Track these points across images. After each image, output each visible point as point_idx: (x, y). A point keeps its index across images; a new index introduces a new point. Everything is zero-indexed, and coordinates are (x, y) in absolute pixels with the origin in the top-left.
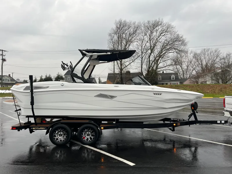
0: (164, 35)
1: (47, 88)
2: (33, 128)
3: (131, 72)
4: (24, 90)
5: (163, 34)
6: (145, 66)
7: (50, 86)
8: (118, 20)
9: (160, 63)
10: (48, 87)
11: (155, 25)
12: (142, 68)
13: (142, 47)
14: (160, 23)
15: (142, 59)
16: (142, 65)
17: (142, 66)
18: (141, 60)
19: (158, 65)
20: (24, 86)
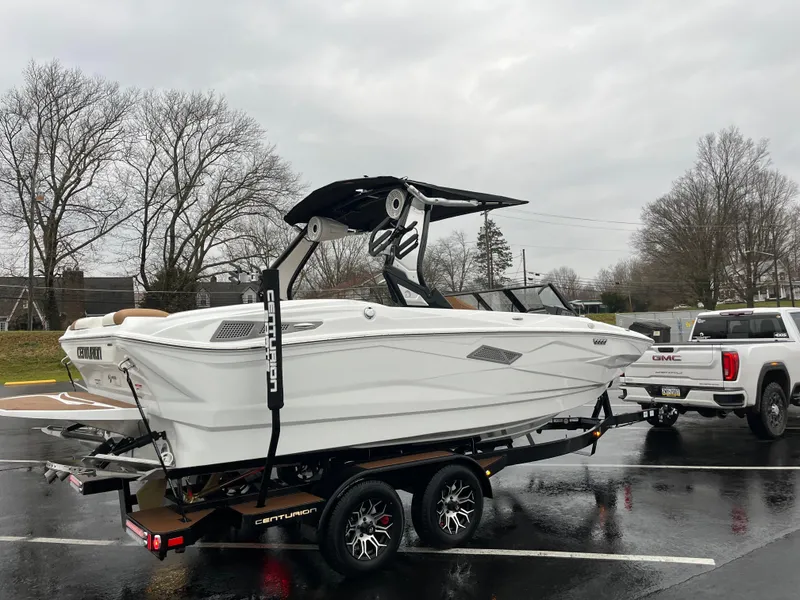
0: (226, 151)
1: (313, 327)
2: (266, 521)
3: (86, 275)
4: (212, 341)
5: (223, 149)
6: (155, 257)
7: (324, 320)
8: (43, 63)
9: (210, 246)
10: (317, 324)
11: (197, 112)
12: (144, 259)
13: (147, 183)
14: (214, 107)
15: (145, 228)
16: (145, 248)
17: (144, 254)
18: (142, 230)
19: (204, 253)
20: (214, 321)
